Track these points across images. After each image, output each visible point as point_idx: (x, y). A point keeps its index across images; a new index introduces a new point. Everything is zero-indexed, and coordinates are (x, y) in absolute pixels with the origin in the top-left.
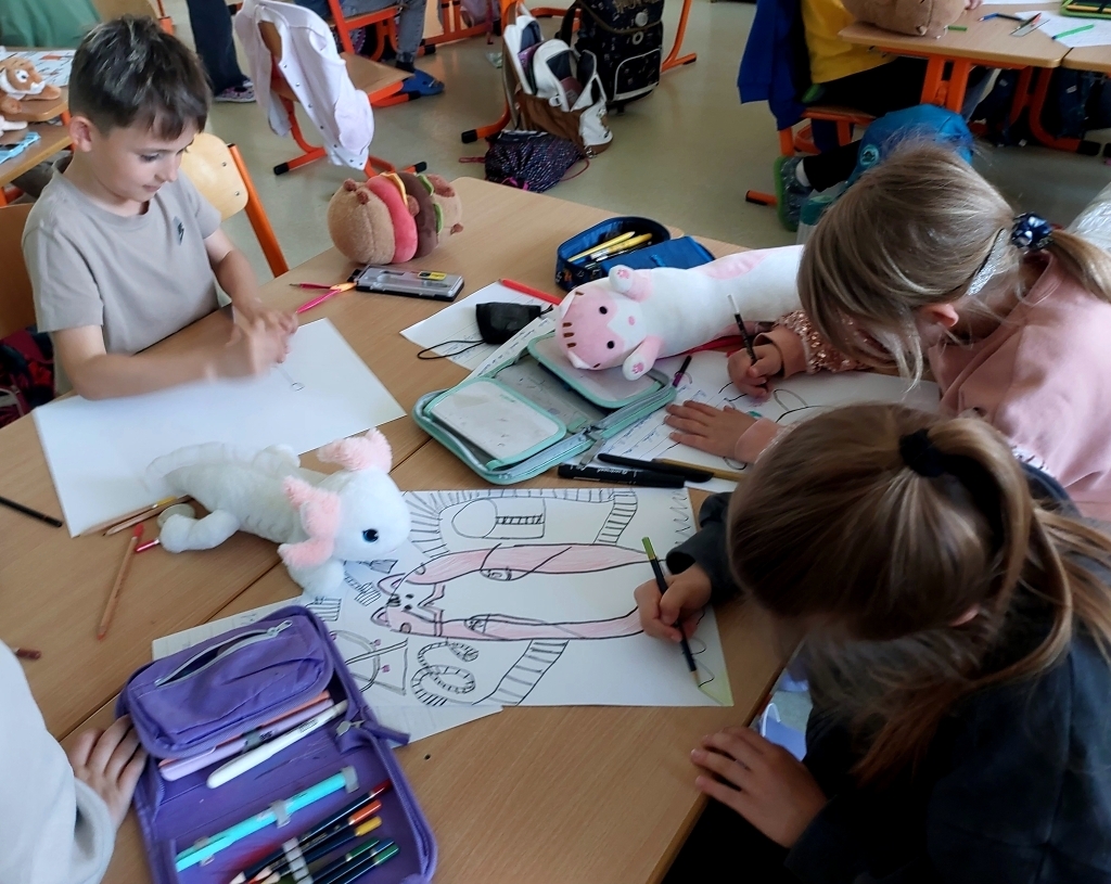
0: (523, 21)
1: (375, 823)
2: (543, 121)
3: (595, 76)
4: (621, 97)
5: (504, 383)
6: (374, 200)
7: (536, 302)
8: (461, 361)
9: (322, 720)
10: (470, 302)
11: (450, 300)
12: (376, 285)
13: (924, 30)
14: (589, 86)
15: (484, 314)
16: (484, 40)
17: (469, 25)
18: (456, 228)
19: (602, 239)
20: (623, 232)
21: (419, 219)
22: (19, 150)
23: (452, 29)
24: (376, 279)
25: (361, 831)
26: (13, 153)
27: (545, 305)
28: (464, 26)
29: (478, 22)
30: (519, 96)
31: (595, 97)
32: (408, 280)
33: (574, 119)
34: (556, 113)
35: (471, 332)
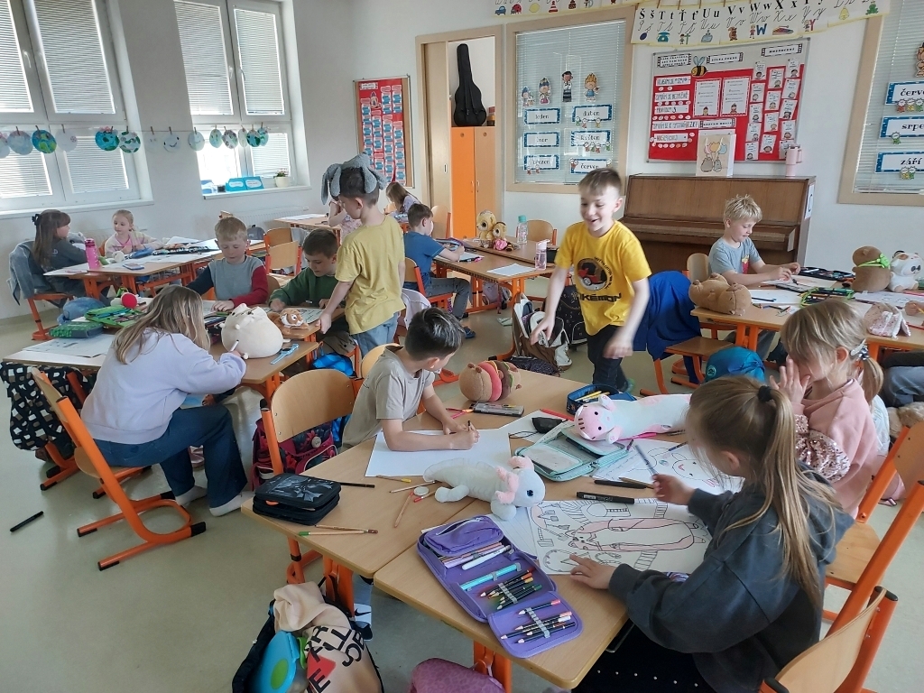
0: (524, 301)
1: (531, 579)
2: (535, 353)
3: (563, 330)
4: (576, 342)
5: (551, 445)
6: (483, 371)
7: (559, 418)
8: (528, 439)
9: (501, 551)
10: (529, 417)
11: (519, 416)
12: (483, 410)
13: (734, 313)
14: (560, 335)
15: (536, 422)
16: (497, 311)
17: (486, 303)
18: (518, 387)
19: (586, 394)
20: (596, 391)
21: (503, 380)
22: (291, 351)
23: (477, 306)
24: (484, 408)
25: (526, 581)
26: (289, 352)
27: (564, 420)
28: (483, 304)
29: (491, 302)
30: (522, 339)
31: (563, 341)
32: (498, 408)
33: (552, 352)
34: (541, 348)
35: (531, 428)
